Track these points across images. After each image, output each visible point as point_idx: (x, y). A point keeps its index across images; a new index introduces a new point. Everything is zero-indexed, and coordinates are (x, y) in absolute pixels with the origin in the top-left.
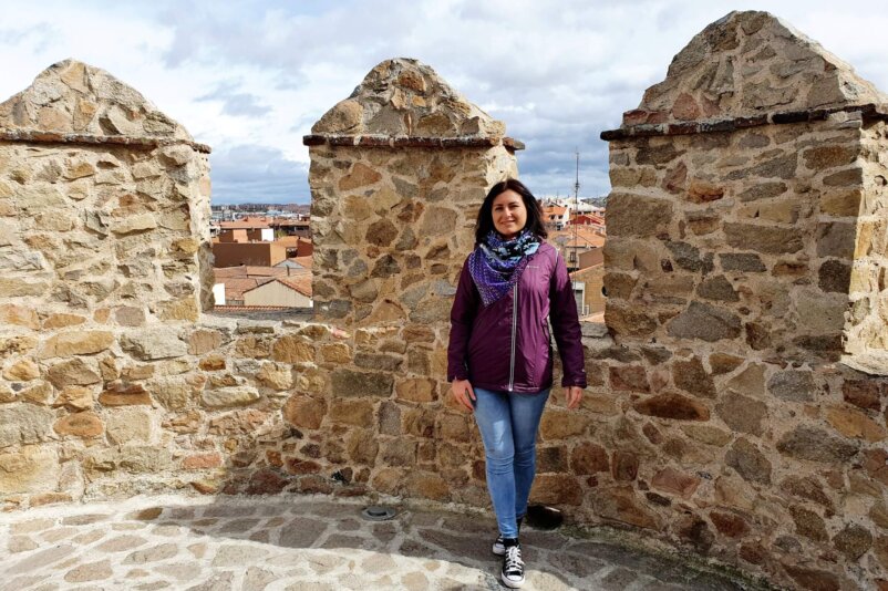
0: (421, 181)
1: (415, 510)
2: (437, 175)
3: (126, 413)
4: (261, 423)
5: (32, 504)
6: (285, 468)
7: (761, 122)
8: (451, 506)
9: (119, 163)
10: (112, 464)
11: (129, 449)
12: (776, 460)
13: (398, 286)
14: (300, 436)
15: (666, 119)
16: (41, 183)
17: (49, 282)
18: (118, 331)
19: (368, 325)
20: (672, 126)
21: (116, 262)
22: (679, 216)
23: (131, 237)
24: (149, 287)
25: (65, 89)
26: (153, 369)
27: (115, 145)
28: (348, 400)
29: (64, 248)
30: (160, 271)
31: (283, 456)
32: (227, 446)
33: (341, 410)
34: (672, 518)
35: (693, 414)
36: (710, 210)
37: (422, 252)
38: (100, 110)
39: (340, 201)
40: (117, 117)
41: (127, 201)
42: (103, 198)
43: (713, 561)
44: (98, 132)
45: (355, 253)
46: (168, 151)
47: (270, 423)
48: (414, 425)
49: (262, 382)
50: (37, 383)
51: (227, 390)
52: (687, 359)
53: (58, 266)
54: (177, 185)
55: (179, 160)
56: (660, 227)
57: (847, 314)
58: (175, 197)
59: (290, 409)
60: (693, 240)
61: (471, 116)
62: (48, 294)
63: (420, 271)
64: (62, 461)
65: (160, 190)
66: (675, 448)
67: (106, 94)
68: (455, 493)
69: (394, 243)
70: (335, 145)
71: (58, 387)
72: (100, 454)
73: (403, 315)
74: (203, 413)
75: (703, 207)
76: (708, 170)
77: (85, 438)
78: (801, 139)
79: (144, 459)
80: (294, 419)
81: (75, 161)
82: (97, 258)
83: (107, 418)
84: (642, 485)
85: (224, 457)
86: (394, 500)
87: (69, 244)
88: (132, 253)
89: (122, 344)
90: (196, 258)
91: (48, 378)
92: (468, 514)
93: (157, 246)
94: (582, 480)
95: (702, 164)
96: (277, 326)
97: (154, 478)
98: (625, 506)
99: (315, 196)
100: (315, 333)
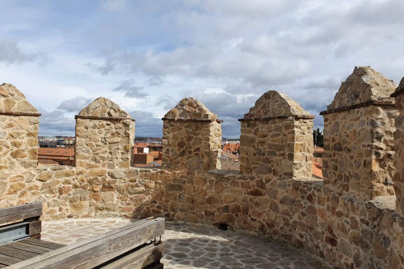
0: (193, 130)
1: (188, 225)
2: (197, 128)
3: (108, 193)
4: (145, 198)
5: (82, 217)
6: (151, 212)
7: (274, 118)
8: (198, 224)
9: (112, 124)
10: (103, 208)
11: (108, 204)
12: (280, 206)
13: (186, 159)
14: (156, 203)
15: (254, 116)
16: (91, 129)
17: (91, 156)
18: (108, 170)
19: (177, 170)
20: (255, 118)
21: (109, 151)
22: (257, 141)
23: (113, 144)
24: (117, 158)
25: (100, 105)
26: (116, 181)
27: (111, 119)
28: (170, 192)
29: (95, 147)
30: (120, 154)
31: (151, 209)
32: (135, 205)
33: (168, 195)
34: (257, 224)
35: (261, 195)
36: (264, 140)
37: (192, 150)
38: (108, 110)
39: (171, 136)
40: (112, 112)
41: (113, 134)
42: (107, 133)
43: (266, 236)
44: (107, 116)
45: (174, 150)
46: (125, 121)
47: (148, 198)
48: (189, 200)
49: (146, 186)
50: (86, 183)
51: (136, 188)
52: (259, 179)
53: (93, 151)
54: (127, 130)
55: (128, 124)
56: (253, 144)
57: (293, 166)
58: (126, 133)
59: (154, 195)
60: (260, 147)
61: (207, 114)
62: (90, 159)
63: (192, 155)
64: (90, 206)
65: (122, 132)
66: (257, 204)
67: (110, 106)
68: (200, 220)
69: (185, 147)
70: (170, 120)
71: (91, 185)
72: (100, 205)
73: (187, 168)
74: (129, 195)
75: (263, 139)
76: (264, 129)
77: (96, 200)
78: (283, 122)
79: (112, 207)
80: (155, 198)
81: (100, 123)
82: (104, 149)
83: (102, 195)
84: (250, 216)
85: (134, 208)
86: (182, 222)
87: (97, 146)
88: (113, 149)
89: (109, 174)
90: (130, 150)
91: (88, 182)
92: (203, 226)
93: (120, 147)
94: (234, 215)
95: (262, 128)
96: (151, 170)
97: (114, 213)
98: (245, 222)
99: (164, 134)
100: (162, 172)
